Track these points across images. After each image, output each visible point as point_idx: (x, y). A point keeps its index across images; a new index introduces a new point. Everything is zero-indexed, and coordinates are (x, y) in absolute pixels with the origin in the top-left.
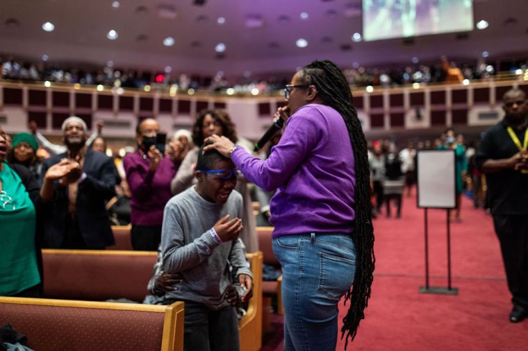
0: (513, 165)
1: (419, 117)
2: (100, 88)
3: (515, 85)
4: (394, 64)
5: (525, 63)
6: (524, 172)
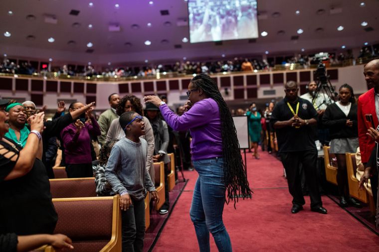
0: (290, 124)
1: (227, 93)
3: (285, 72)
4: (211, 58)
5: (290, 60)
6: (297, 127)
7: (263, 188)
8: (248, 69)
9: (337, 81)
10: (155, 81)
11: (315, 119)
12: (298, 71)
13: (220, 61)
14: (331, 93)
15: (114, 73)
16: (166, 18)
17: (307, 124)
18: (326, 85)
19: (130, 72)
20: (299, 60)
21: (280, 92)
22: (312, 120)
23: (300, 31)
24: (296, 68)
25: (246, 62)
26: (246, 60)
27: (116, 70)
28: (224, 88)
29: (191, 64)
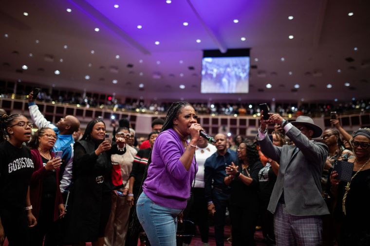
2: (78, 106)
23: (297, 86)
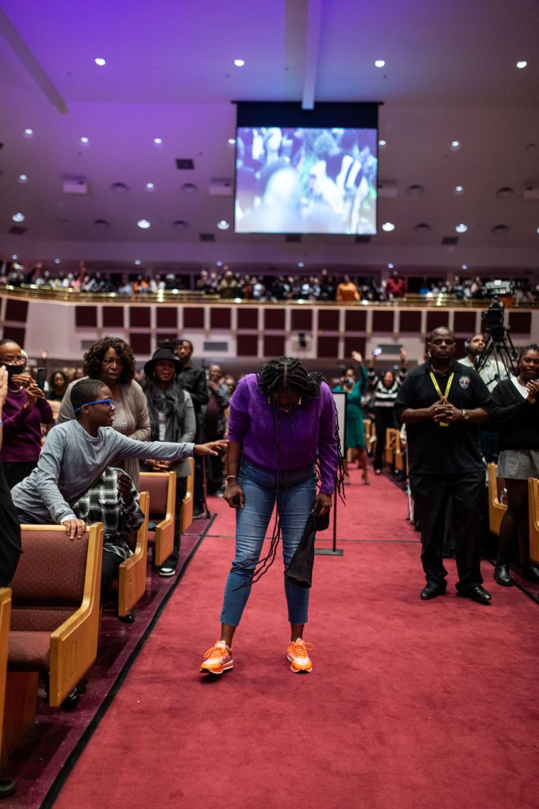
1: (303, 344)
3: (424, 310)
4: (273, 268)
5: (437, 286)
6: (442, 424)
7: (367, 539)
8: (348, 296)
9: (529, 338)
10: (153, 307)
11: (483, 409)
12: (452, 310)
13: (293, 276)
14: (511, 360)
15: (66, 282)
16: (186, 175)
17: (467, 418)
18: (502, 344)
19: (102, 284)
20: (456, 288)
21: (413, 350)
22: (478, 411)
23: (461, 229)
24: (448, 303)
25: (346, 283)
26: (347, 278)
27: (70, 276)
28: (297, 332)
29: (234, 277)
